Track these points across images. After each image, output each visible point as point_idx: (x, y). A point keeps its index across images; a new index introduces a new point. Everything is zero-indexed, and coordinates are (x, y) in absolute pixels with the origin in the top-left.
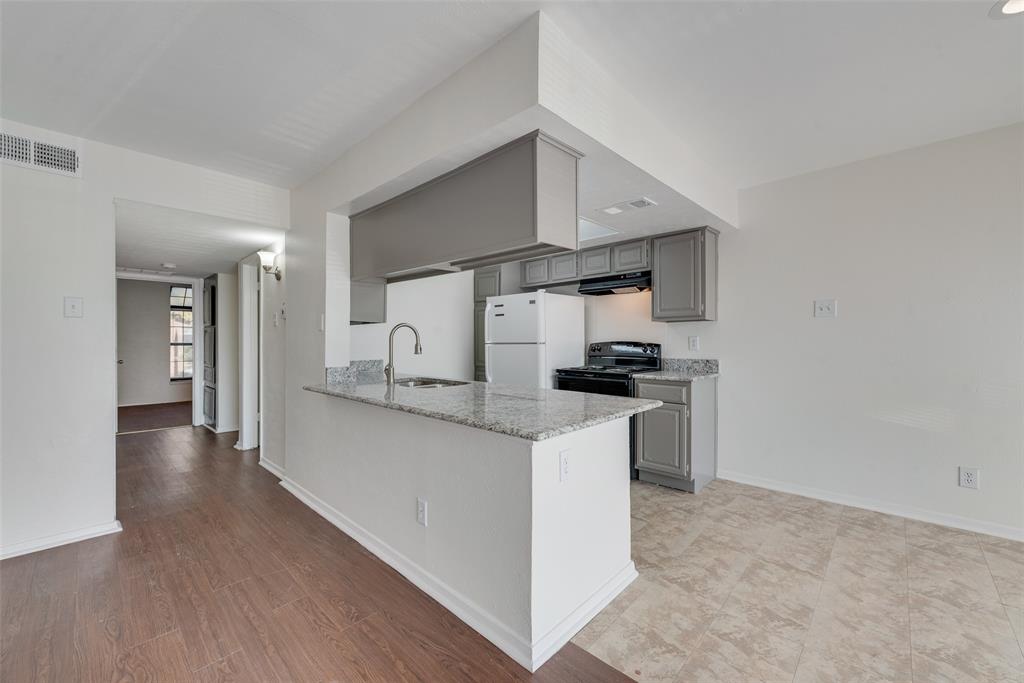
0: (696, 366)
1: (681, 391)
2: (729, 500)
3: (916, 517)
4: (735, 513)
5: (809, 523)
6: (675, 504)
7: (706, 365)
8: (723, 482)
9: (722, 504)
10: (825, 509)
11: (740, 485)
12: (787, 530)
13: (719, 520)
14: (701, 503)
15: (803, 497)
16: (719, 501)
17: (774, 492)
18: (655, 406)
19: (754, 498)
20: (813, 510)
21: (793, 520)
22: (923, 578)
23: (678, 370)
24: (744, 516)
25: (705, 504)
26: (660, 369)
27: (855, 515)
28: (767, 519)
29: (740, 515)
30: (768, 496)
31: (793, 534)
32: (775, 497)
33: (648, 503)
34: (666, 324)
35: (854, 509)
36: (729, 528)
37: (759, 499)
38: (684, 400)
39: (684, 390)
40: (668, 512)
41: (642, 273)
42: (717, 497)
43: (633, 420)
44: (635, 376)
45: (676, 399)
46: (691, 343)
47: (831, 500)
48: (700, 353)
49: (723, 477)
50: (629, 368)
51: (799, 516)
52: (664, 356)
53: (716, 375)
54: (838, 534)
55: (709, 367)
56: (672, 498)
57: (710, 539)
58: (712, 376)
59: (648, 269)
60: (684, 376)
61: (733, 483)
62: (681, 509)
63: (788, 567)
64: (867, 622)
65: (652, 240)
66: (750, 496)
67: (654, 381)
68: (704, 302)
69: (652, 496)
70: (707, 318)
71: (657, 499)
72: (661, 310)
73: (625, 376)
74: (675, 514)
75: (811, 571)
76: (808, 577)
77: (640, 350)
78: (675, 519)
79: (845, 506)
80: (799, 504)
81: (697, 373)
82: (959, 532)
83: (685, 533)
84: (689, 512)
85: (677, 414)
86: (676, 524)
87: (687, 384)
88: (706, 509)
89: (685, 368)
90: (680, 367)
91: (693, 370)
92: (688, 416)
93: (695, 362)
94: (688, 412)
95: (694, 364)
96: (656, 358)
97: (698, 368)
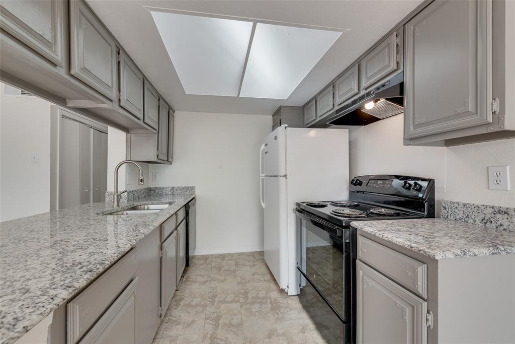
0: (502, 219)
1: (415, 271)
38: (422, 291)
39: (421, 270)
65: (404, 27)
89: (478, 220)
90: (468, 216)
91: (494, 225)
92: (430, 323)
93: (500, 212)
94: (430, 317)
95: (499, 216)
96: (422, 198)
97: (506, 224)
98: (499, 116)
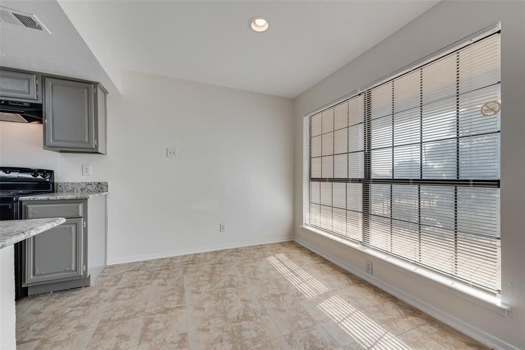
0: (89, 187)
1: (78, 208)
2: (119, 280)
3: (208, 250)
4: (125, 288)
5: (169, 274)
6: (72, 304)
7: (98, 186)
8: (112, 267)
9: (115, 285)
10: (174, 261)
11: (124, 265)
12: (159, 284)
13: (114, 299)
14: (96, 292)
15: (162, 259)
16: (111, 284)
17: (146, 262)
18: (55, 225)
19: (136, 270)
20: (168, 265)
21: (160, 276)
22: (220, 280)
23: (72, 191)
24: (132, 287)
25: (100, 291)
26: (53, 191)
27: (187, 259)
28: (147, 282)
29: (129, 287)
30: (144, 265)
31: (163, 285)
32: (147, 265)
33: (42, 316)
34: (59, 153)
35: (186, 256)
36: (122, 302)
37: (139, 270)
38: (81, 214)
39: (81, 206)
40: (65, 316)
41: (31, 104)
42: (110, 280)
43: (20, 248)
44: (21, 198)
45: (74, 215)
46: (84, 169)
47: (175, 255)
48: (93, 176)
49: (112, 264)
50: (12, 192)
51: (163, 272)
52: (57, 180)
53: (106, 193)
54: (184, 274)
55: (101, 187)
56: (69, 299)
57: (110, 320)
58: (104, 194)
59: (39, 102)
60: (79, 195)
61: (119, 266)
62: (79, 305)
63: (166, 311)
64: (212, 321)
65: (44, 78)
66: (133, 270)
67: (48, 202)
68: (97, 138)
69: (45, 306)
70: (99, 151)
71: (52, 308)
72: (54, 140)
73: (9, 200)
74: (73, 313)
75: (178, 305)
76: (178, 310)
77: (29, 176)
78: (73, 319)
79: (182, 256)
80: (161, 264)
81: (90, 192)
82: (222, 251)
83: (86, 328)
84: (87, 304)
85: (73, 227)
86: (74, 324)
87: (84, 200)
88: (102, 295)
89: (79, 189)
90: (74, 189)
91: (86, 190)
92: (85, 226)
93: (88, 184)
94: (85, 223)
95: (88, 186)
96: (49, 182)
97: (91, 189)
98: (97, 146)
